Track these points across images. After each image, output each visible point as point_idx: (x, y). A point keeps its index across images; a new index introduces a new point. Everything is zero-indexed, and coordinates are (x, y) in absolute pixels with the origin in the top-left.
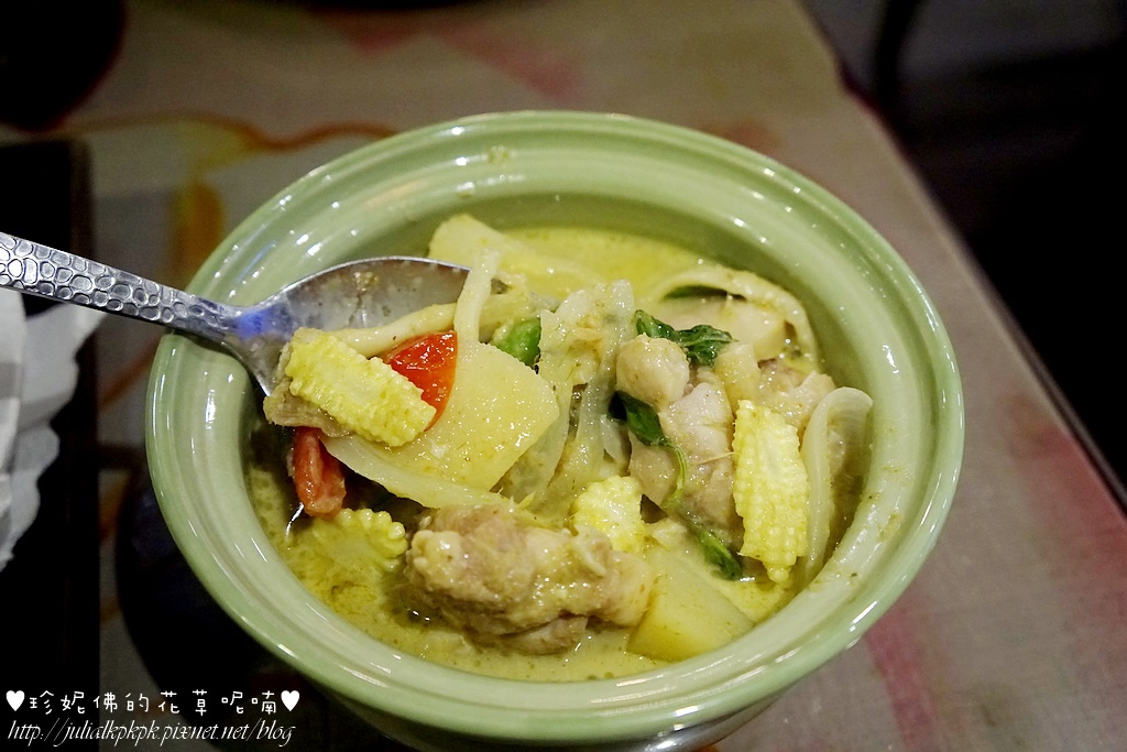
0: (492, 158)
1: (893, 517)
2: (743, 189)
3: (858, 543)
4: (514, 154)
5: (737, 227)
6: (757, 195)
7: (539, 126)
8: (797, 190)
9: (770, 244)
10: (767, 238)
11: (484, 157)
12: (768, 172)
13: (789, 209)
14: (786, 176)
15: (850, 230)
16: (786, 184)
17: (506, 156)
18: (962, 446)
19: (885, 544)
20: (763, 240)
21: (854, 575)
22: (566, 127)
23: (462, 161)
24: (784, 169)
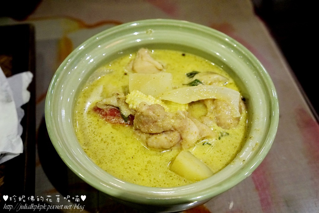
0: (147, 32)
1: (256, 144)
2: (219, 44)
3: (246, 151)
4: (153, 31)
5: (217, 55)
6: (223, 46)
7: (161, 24)
8: (235, 45)
9: (226, 61)
10: (226, 59)
11: (145, 32)
12: (227, 39)
13: (232, 51)
14: (232, 41)
15: (250, 59)
16: (233, 44)
17: (151, 32)
18: (278, 124)
19: (254, 152)
20: (225, 60)
21: (244, 161)
22: (169, 24)
23: (136, 33)
24: (231, 39)
